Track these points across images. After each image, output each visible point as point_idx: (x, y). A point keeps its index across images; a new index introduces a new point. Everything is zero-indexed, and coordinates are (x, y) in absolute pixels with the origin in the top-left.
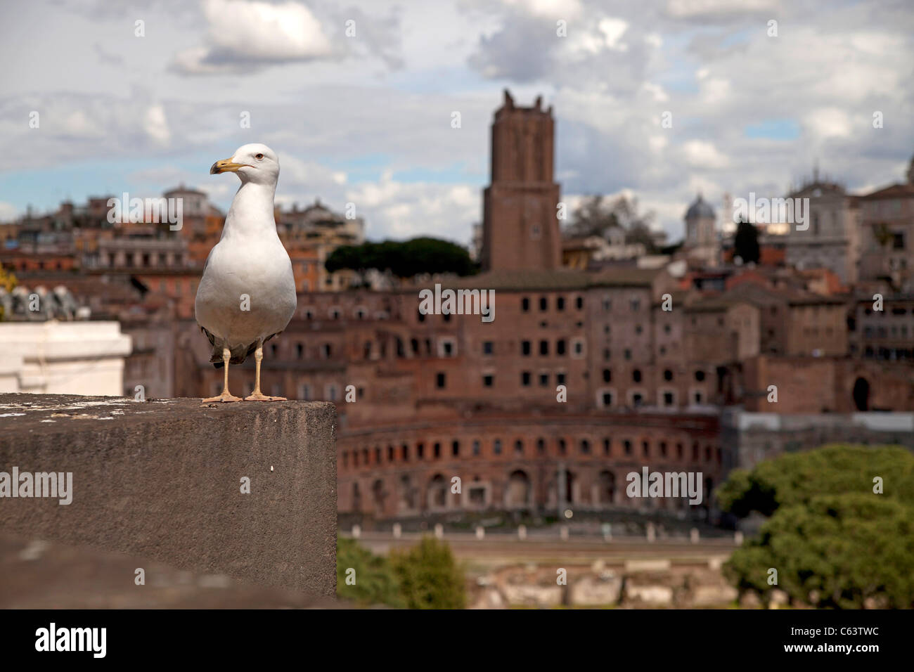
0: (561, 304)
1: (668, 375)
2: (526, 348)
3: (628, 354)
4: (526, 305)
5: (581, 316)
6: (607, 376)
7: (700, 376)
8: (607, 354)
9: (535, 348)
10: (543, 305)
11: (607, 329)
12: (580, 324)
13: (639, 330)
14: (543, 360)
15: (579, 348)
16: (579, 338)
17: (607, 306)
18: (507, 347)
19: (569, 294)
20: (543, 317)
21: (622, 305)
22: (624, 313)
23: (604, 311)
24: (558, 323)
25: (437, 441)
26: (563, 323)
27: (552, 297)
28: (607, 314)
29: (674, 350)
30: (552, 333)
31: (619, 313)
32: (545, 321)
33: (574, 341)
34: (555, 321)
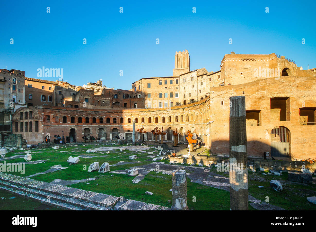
0: (171, 82)
2: (161, 95)
3: (190, 94)
4: (160, 84)
5: (177, 85)
8: (185, 96)
10: (166, 83)
11: (185, 88)
12: (177, 88)
13: (193, 86)
14: (166, 99)
15: (177, 95)
16: (177, 92)
17: (185, 80)
18: (155, 95)
19: (174, 78)
20: (166, 86)
21: (188, 79)
22: (189, 82)
23: (184, 82)
24: (171, 87)
25: (114, 117)
26: (172, 87)
27: (169, 80)
28: (185, 83)
29: (204, 90)
30: (168, 91)
31: (188, 82)
32: (166, 87)
33: (175, 93)
34: (170, 87)
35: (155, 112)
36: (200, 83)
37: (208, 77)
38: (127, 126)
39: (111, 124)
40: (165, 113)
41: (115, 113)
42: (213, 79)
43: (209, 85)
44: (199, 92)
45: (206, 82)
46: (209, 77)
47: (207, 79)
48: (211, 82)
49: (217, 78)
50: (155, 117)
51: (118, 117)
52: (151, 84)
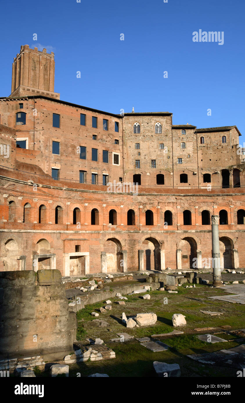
1: (184, 178)
2: (83, 153)
3: (153, 162)
5: (117, 136)
6: (137, 179)
7: (207, 178)
8: (138, 163)
9: (89, 155)
11: (138, 146)
12: (117, 142)
13: (162, 146)
14: (94, 164)
15: (117, 159)
16: (117, 151)
17: (137, 129)
18: (70, 149)
19: (111, 118)
20: (95, 131)
21: (148, 128)
22: (150, 134)
23: (135, 132)
24: (104, 137)
25: (42, 203)
26: (107, 138)
27: (101, 118)
28: (137, 134)
29: (188, 159)
30: (99, 144)
31: (146, 134)
32: (96, 134)
33: (114, 153)
34: (102, 136)
35: (145, 197)
36: (177, 143)
37: (198, 134)
38: (71, 234)
39: (34, 227)
40: (173, 203)
41: (44, 189)
42: (209, 142)
43: (200, 152)
44: (176, 160)
45: (192, 143)
46: (200, 135)
47: (195, 138)
48: (203, 145)
49: (220, 141)
50: (146, 209)
51: (51, 202)
52: (61, 117)
